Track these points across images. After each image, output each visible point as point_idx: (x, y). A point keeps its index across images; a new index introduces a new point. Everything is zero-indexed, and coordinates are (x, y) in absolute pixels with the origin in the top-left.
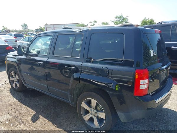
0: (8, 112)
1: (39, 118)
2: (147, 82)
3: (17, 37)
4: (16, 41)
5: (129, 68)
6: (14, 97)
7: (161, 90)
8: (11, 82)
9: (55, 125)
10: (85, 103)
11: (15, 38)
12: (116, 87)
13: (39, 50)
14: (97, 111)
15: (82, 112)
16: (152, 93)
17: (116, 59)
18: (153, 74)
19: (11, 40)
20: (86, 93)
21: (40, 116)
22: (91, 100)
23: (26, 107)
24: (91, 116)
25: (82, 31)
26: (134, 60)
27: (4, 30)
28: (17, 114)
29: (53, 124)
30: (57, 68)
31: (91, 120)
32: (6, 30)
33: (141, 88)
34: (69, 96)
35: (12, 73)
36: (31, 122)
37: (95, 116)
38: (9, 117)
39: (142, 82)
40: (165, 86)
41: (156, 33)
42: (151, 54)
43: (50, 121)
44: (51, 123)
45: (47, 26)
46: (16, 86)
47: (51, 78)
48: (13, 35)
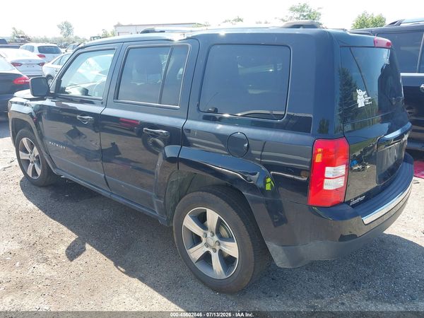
0: (12, 234)
1: (85, 250)
2: (344, 173)
3: (45, 55)
4: (43, 64)
5: (299, 136)
6: (28, 199)
7: (379, 193)
8: (23, 164)
9: (122, 269)
10: (192, 217)
11: (40, 56)
12: (265, 183)
13: (86, 86)
14: (221, 237)
15: (186, 239)
16: (355, 199)
17: (268, 112)
18: (365, 150)
19: (30, 61)
20: (194, 194)
21: (88, 246)
22: (206, 213)
23: (55, 223)
24: (206, 249)
25: (188, 38)
26: (312, 116)
27: (16, 38)
28: (32, 239)
29: (116, 265)
30: (135, 134)
31: (207, 258)
32: (22, 37)
33: (326, 187)
34: (155, 200)
35: (24, 140)
36: (65, 259)
37: (215, 250)
38: (15, 246)
39: (329, 171)
40: (391, 183)
41: (375, 46)
42: (359, 101)
43: (109, 257)
44: (110, 263)
45: (119, 29)
46: (34, 172)
47: (120, 156)
48: (36, 49)
